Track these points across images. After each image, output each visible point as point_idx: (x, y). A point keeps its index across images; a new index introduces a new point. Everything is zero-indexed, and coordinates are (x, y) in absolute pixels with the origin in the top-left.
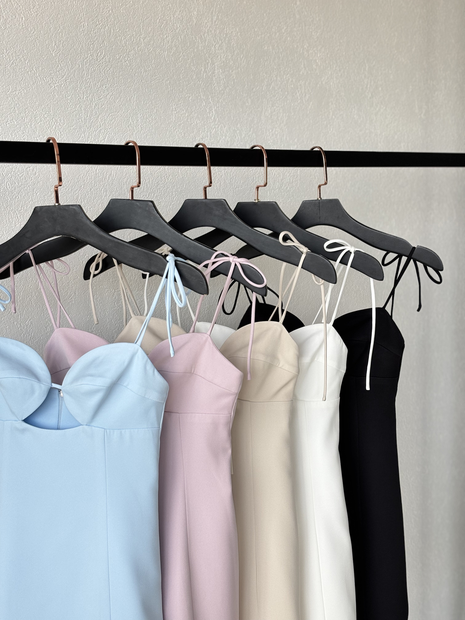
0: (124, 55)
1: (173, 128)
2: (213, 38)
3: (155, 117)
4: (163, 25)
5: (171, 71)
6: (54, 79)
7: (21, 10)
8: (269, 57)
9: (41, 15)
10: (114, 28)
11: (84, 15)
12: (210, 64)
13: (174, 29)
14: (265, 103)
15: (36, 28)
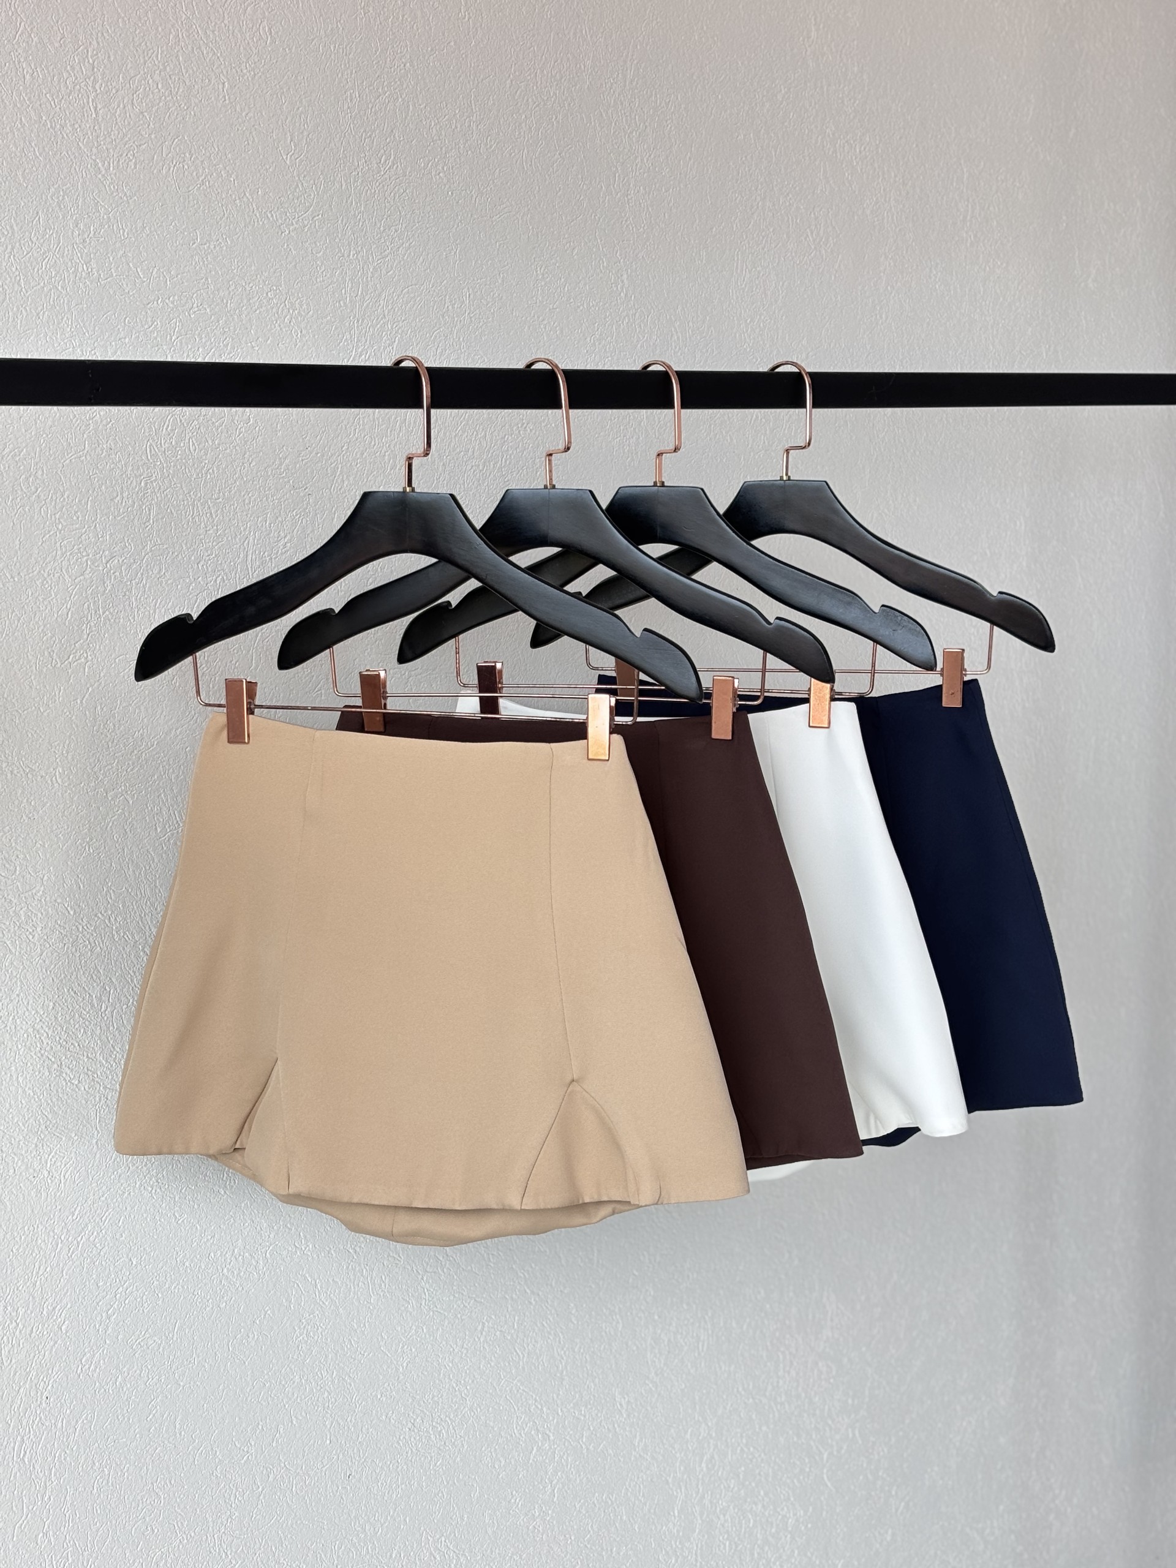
0: (436, 160)
1: (538, 317)
2: (627, 116)
3: (499, 295)
4: (518, 92)
5: (535, 192)
6: (288, 214)
7: (222, 67)
8: (748, 157)
9: (263, 77)
10: (416, 101)
11: (351, 75)
12: (619, 176)
13: (543, 100)
14: (738, 259)
15: (252, 105)
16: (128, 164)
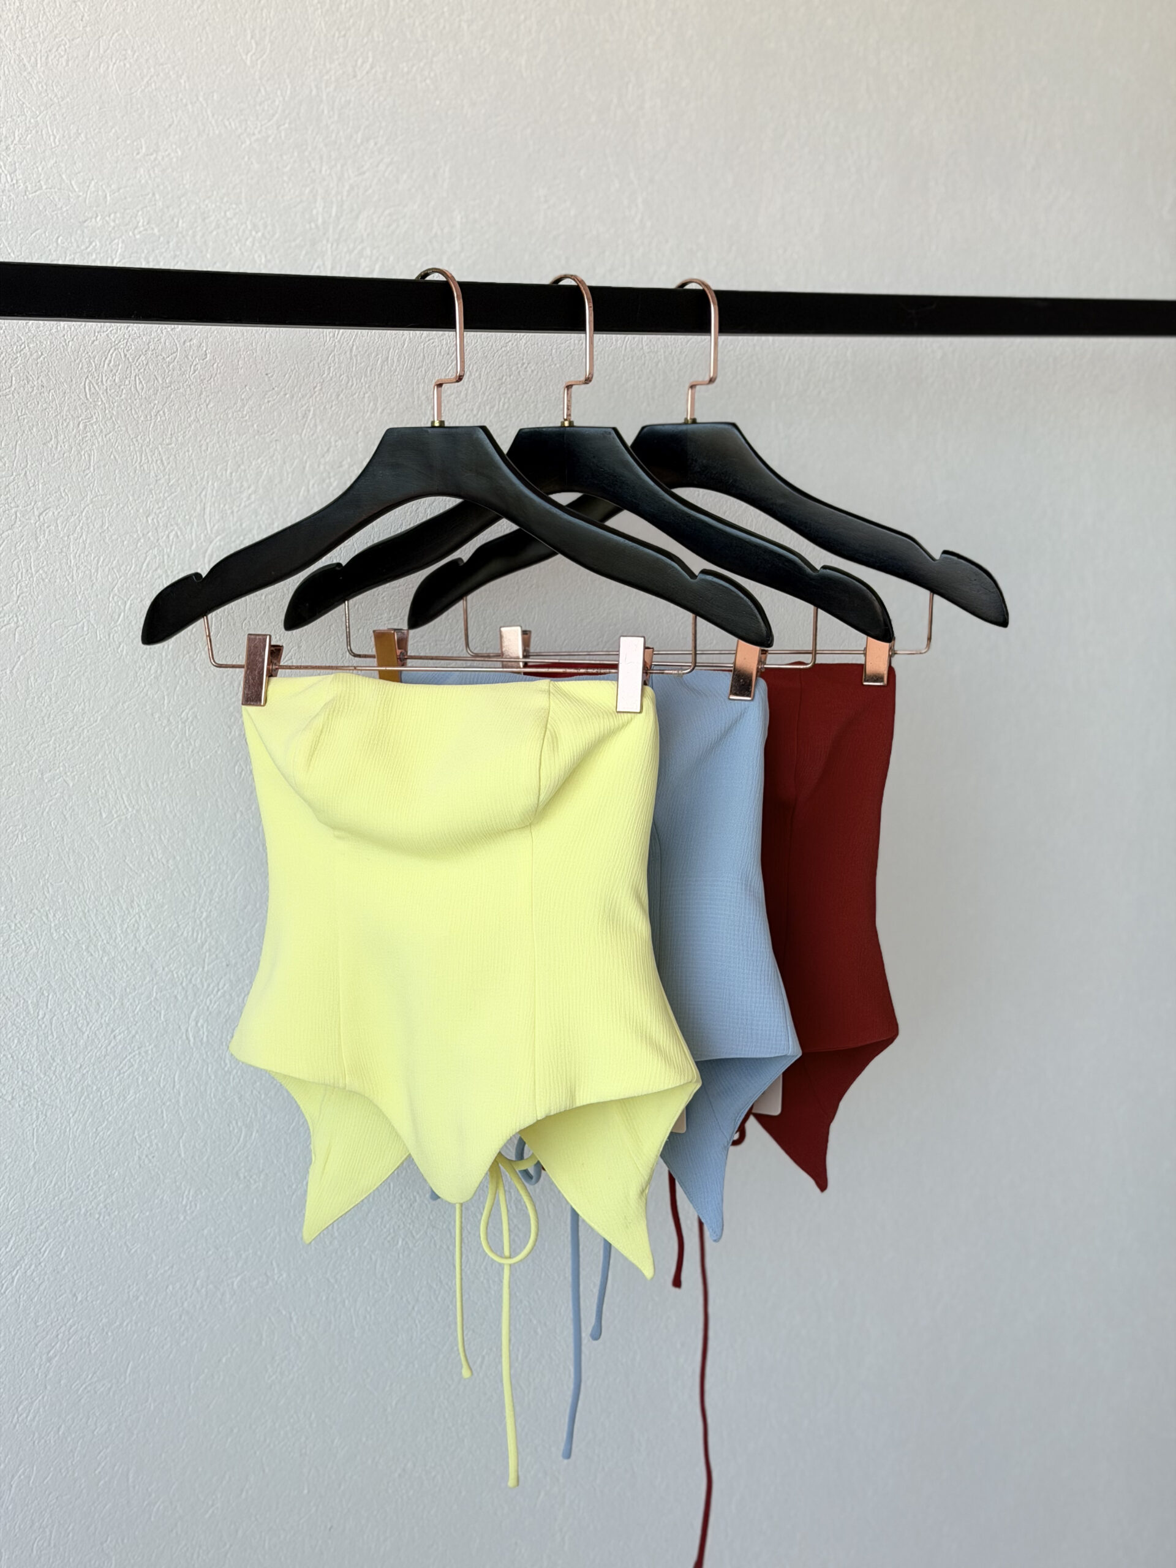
16: (58, 60)
